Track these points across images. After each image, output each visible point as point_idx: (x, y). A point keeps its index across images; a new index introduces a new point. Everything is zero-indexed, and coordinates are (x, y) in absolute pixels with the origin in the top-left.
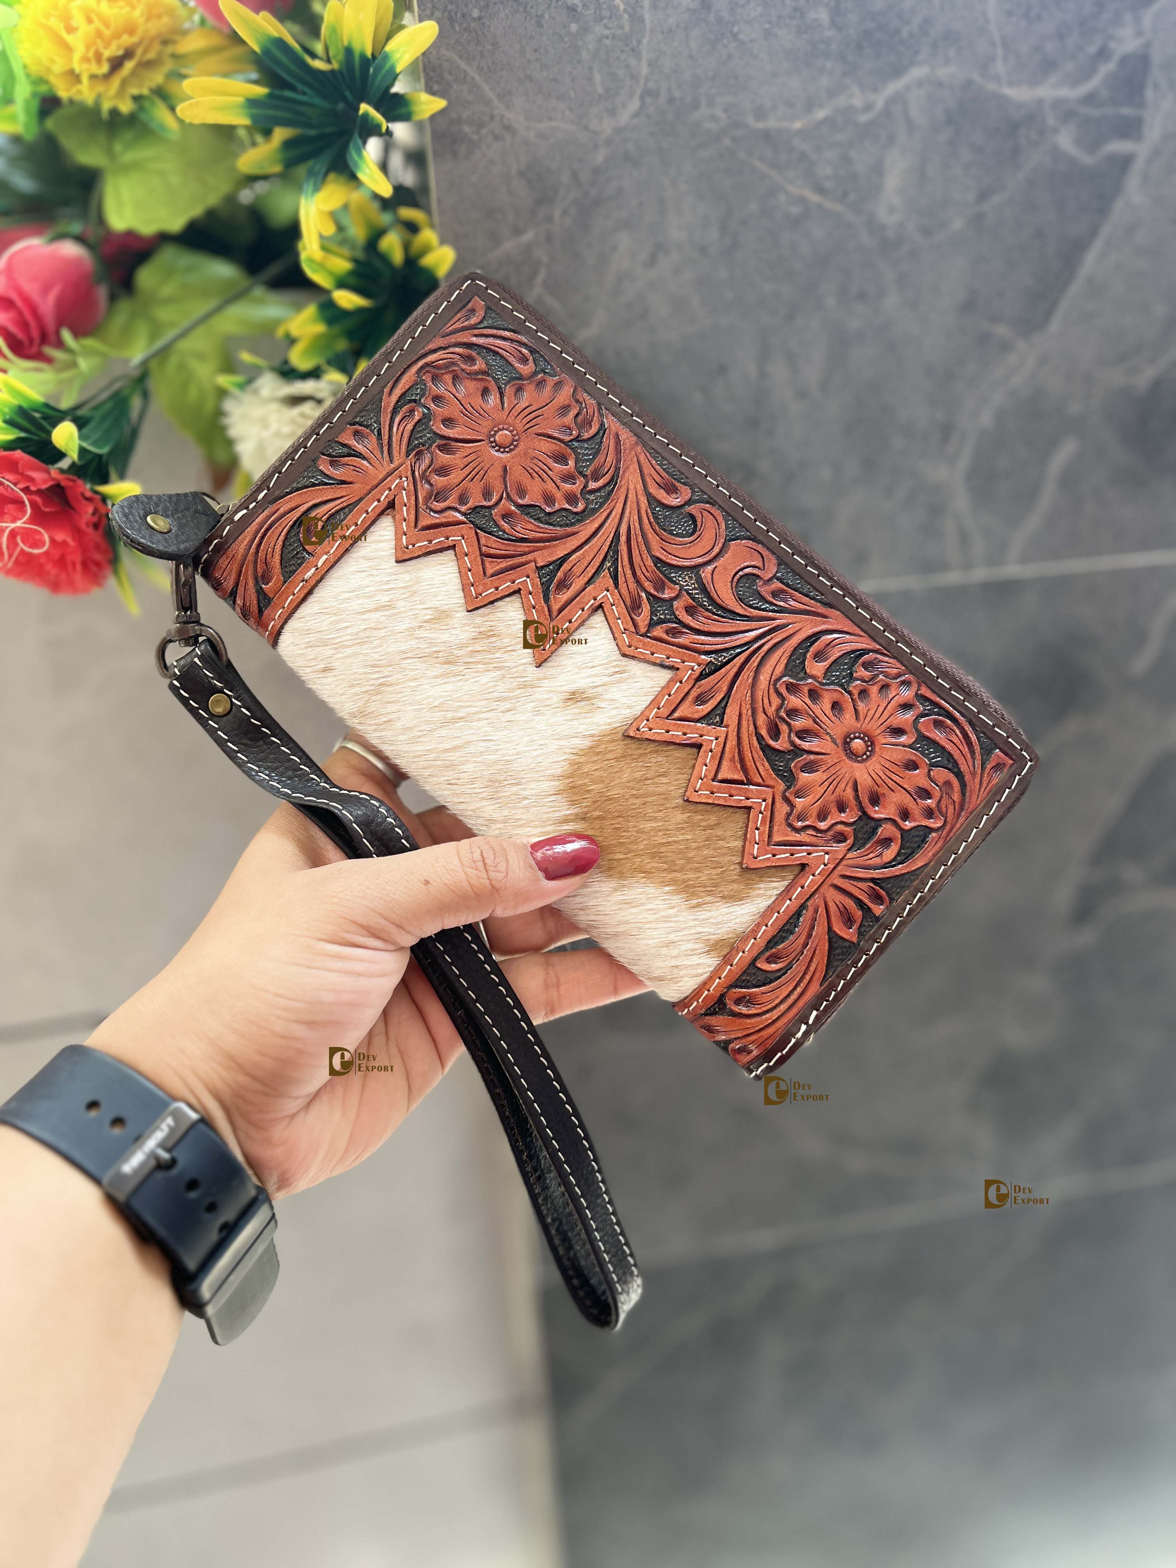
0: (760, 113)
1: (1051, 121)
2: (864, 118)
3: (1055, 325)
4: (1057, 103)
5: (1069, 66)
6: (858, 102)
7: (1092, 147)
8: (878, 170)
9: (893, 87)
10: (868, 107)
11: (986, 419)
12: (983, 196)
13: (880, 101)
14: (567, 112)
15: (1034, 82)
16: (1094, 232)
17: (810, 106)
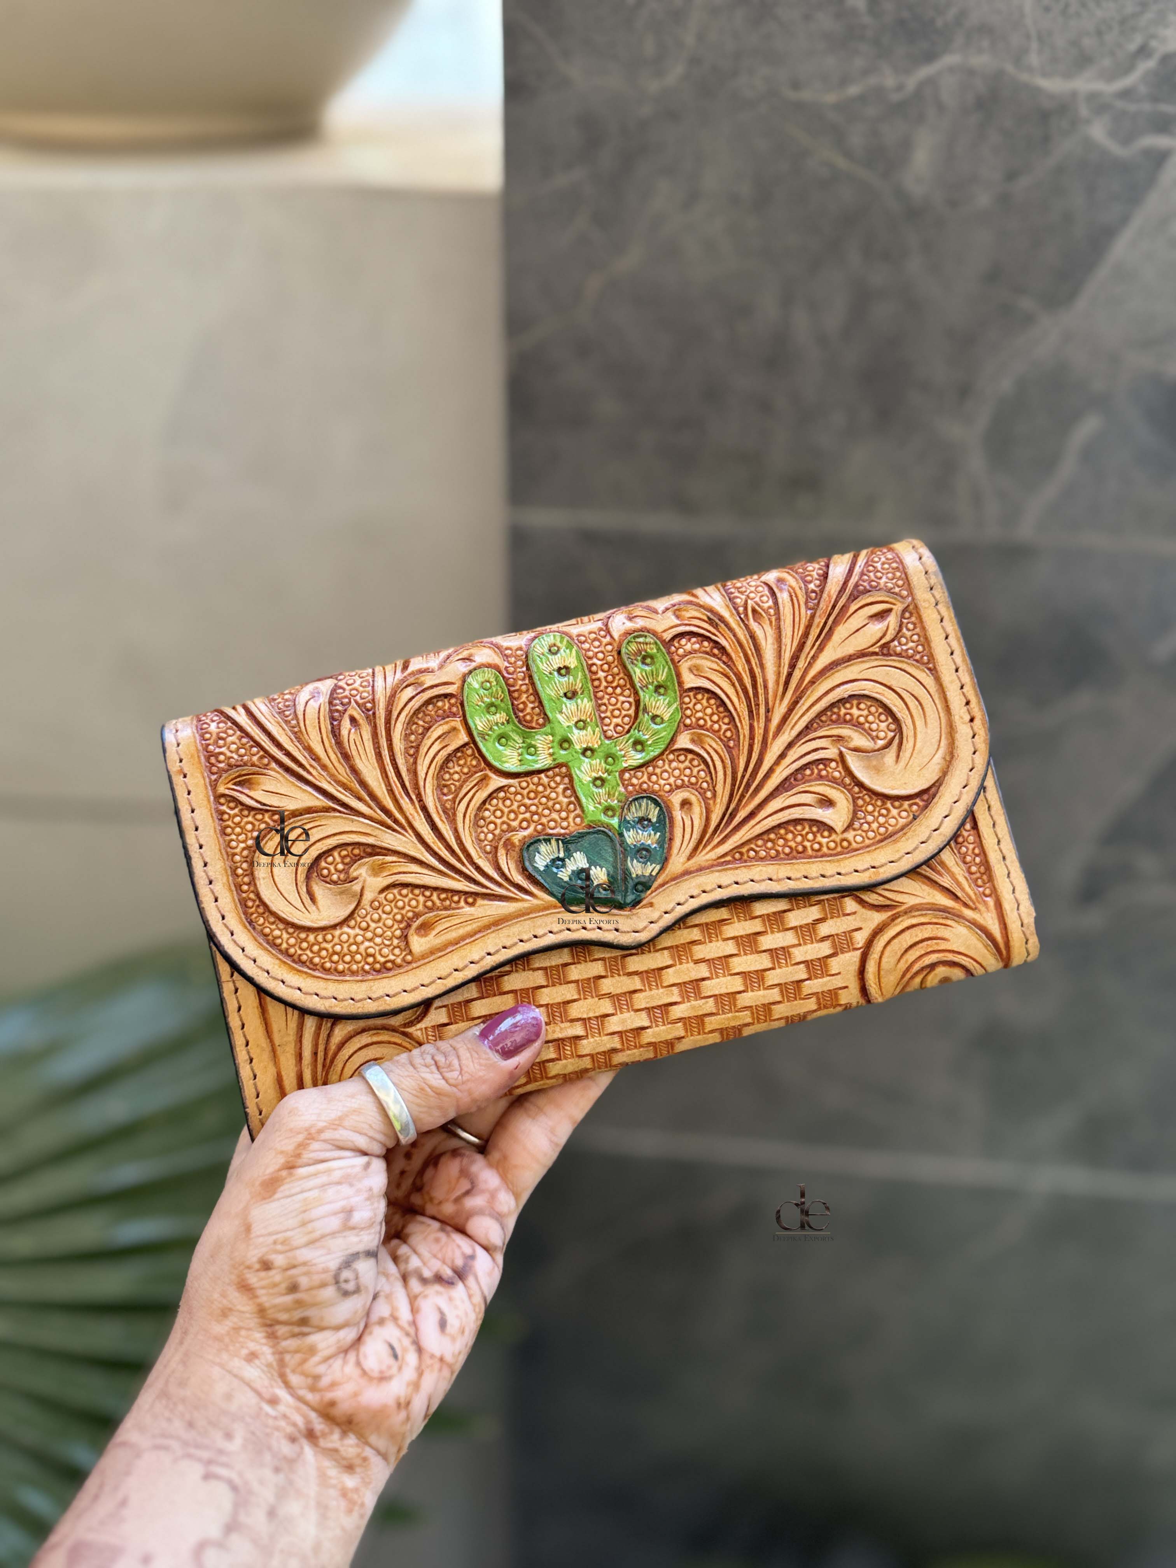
0: (796, 85)
1: (1084, 111)
2: (895, 97)
3: (1082, 303)
4: (1092, 97)
5: (1107, 62)
6: (889, 80)
7: (1127, 140)
8: (906, 145)
9: (925, 71)
10: (900, 88)
11: (1006, 385)
12: (1011, 176)
13: (911, 82)
15: (1068, 75)
16: (1125, 220)
17: (845, 81)
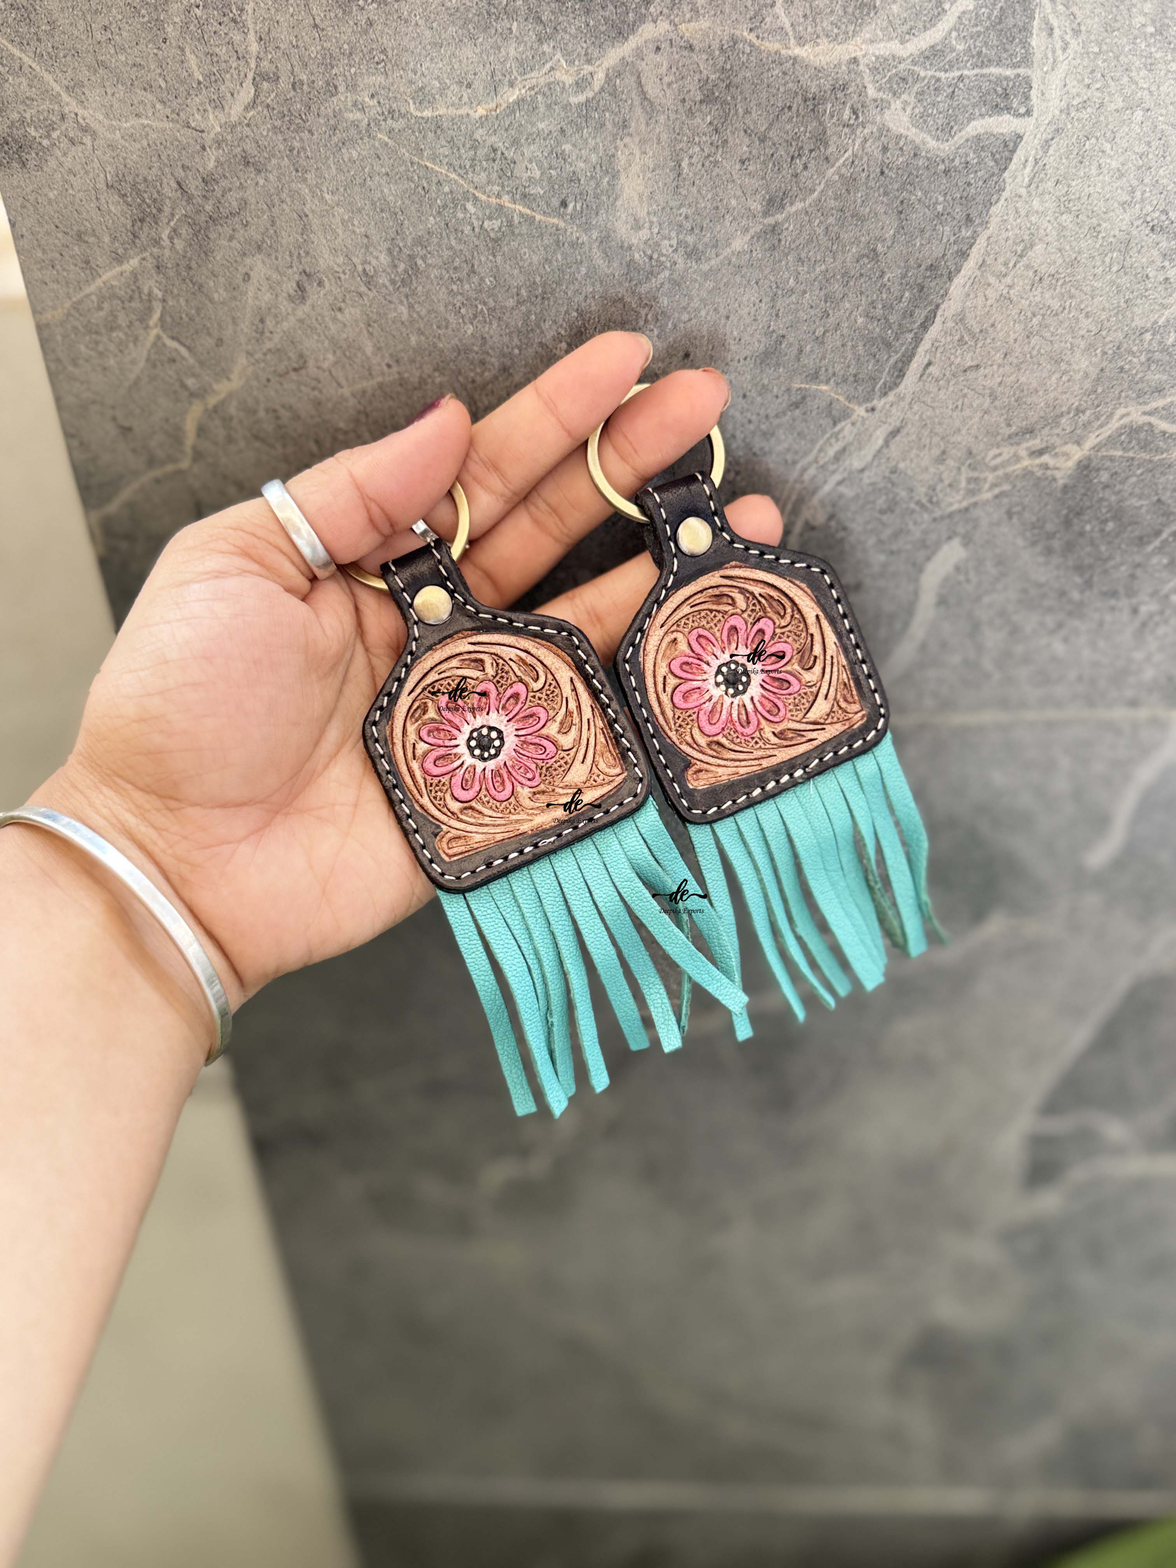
1: (873, 93)
2: (578, 98)
6: (566, 76)
7: (946, 128)
9: (616, 54)
10: (581, 84)
12: (774, 203)
13: (599, 74)
14: (159, 106)
15: (840, 35)
16: (961, 252)
17: (495, 84)
